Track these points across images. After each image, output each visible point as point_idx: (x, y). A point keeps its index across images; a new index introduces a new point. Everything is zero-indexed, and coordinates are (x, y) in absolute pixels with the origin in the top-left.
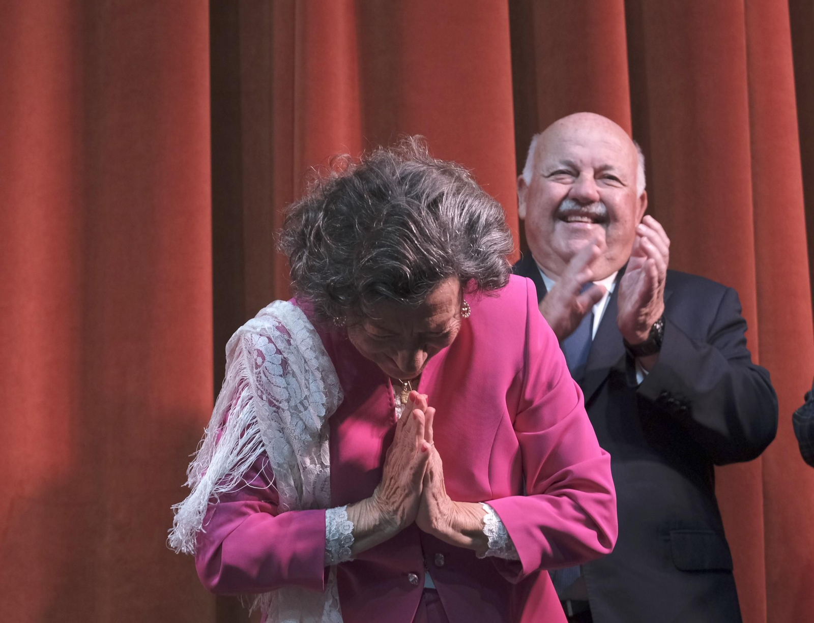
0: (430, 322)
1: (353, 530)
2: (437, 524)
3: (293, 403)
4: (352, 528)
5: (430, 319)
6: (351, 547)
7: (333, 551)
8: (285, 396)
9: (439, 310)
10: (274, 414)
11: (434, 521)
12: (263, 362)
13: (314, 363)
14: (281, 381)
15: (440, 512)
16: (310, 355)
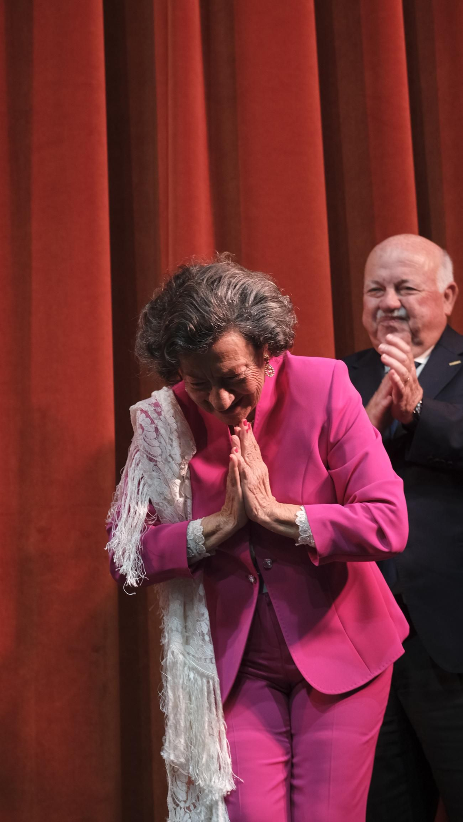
0: (222, 367)
1: (203, 531)
2: (258, 513)
3: (164, 456)
4: (202, 530)
5: (221, 364)
6: (204, 544)
7: (192, 548)
8: (159, 452)
9: (227, 358)
10: (155, 467)
11: (254, 510)
12: (143, 432)
13: (174, 426)
14: (156, 443)
15: (260, 505)
16: (172, 421)
